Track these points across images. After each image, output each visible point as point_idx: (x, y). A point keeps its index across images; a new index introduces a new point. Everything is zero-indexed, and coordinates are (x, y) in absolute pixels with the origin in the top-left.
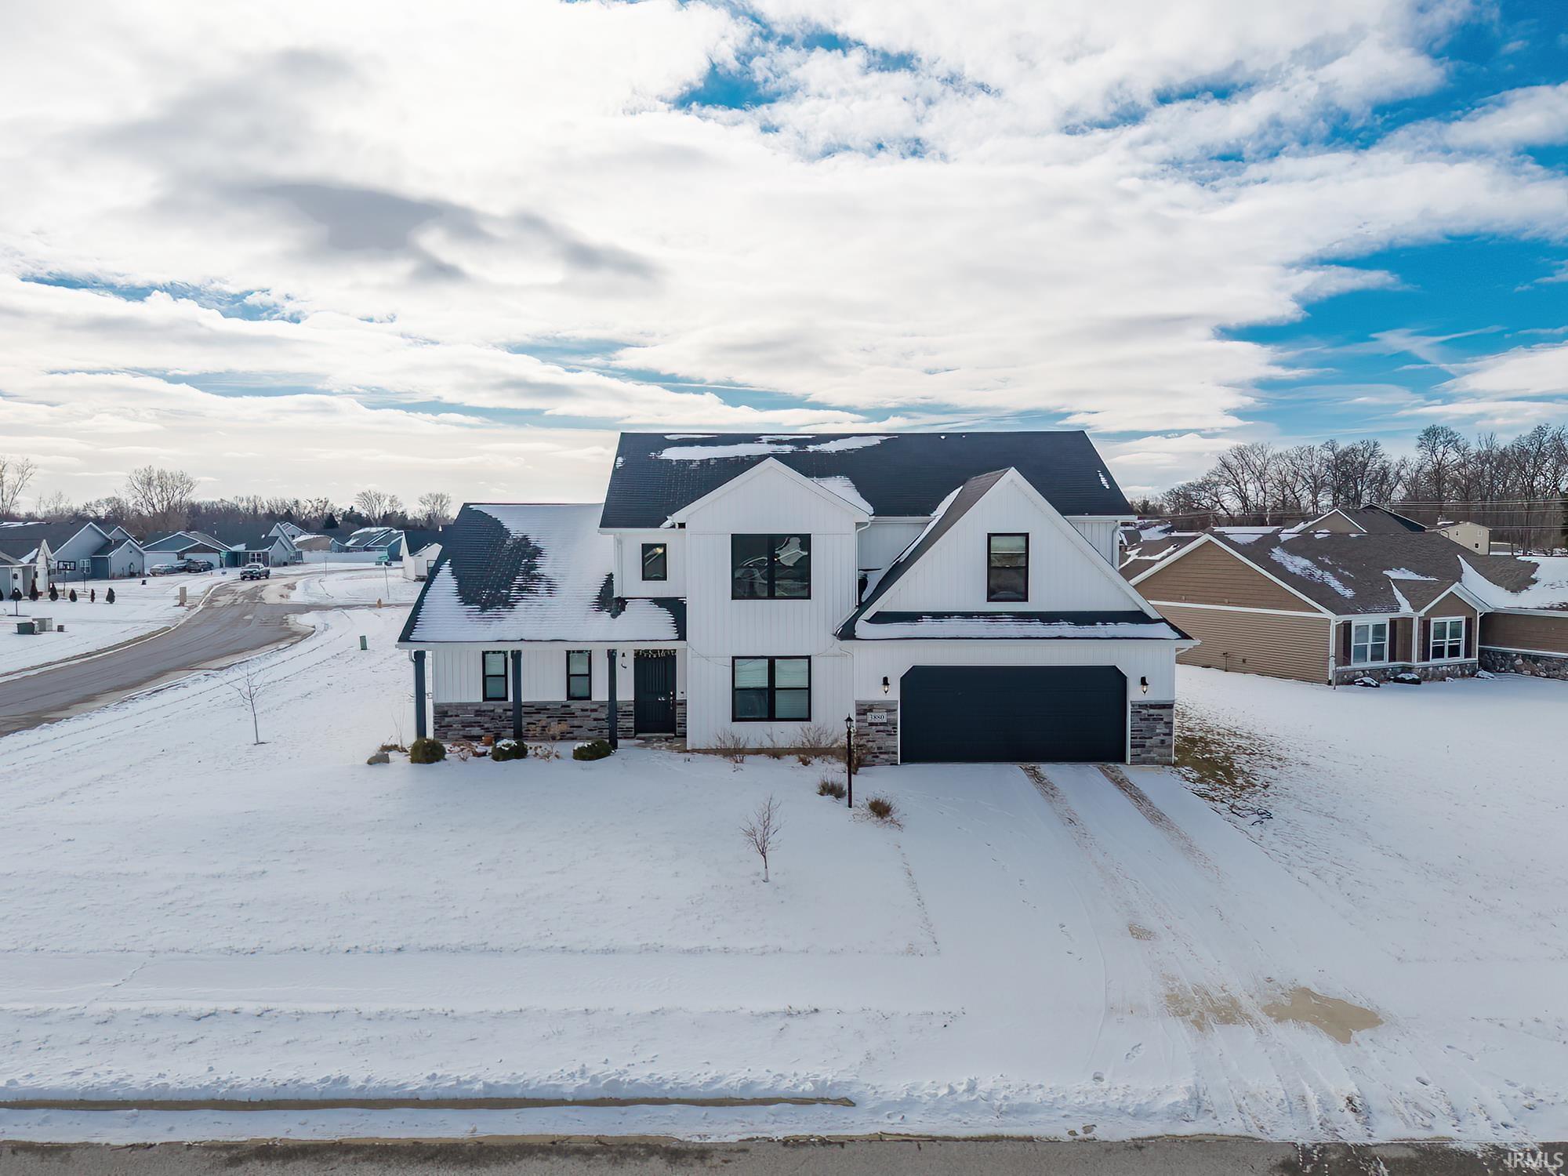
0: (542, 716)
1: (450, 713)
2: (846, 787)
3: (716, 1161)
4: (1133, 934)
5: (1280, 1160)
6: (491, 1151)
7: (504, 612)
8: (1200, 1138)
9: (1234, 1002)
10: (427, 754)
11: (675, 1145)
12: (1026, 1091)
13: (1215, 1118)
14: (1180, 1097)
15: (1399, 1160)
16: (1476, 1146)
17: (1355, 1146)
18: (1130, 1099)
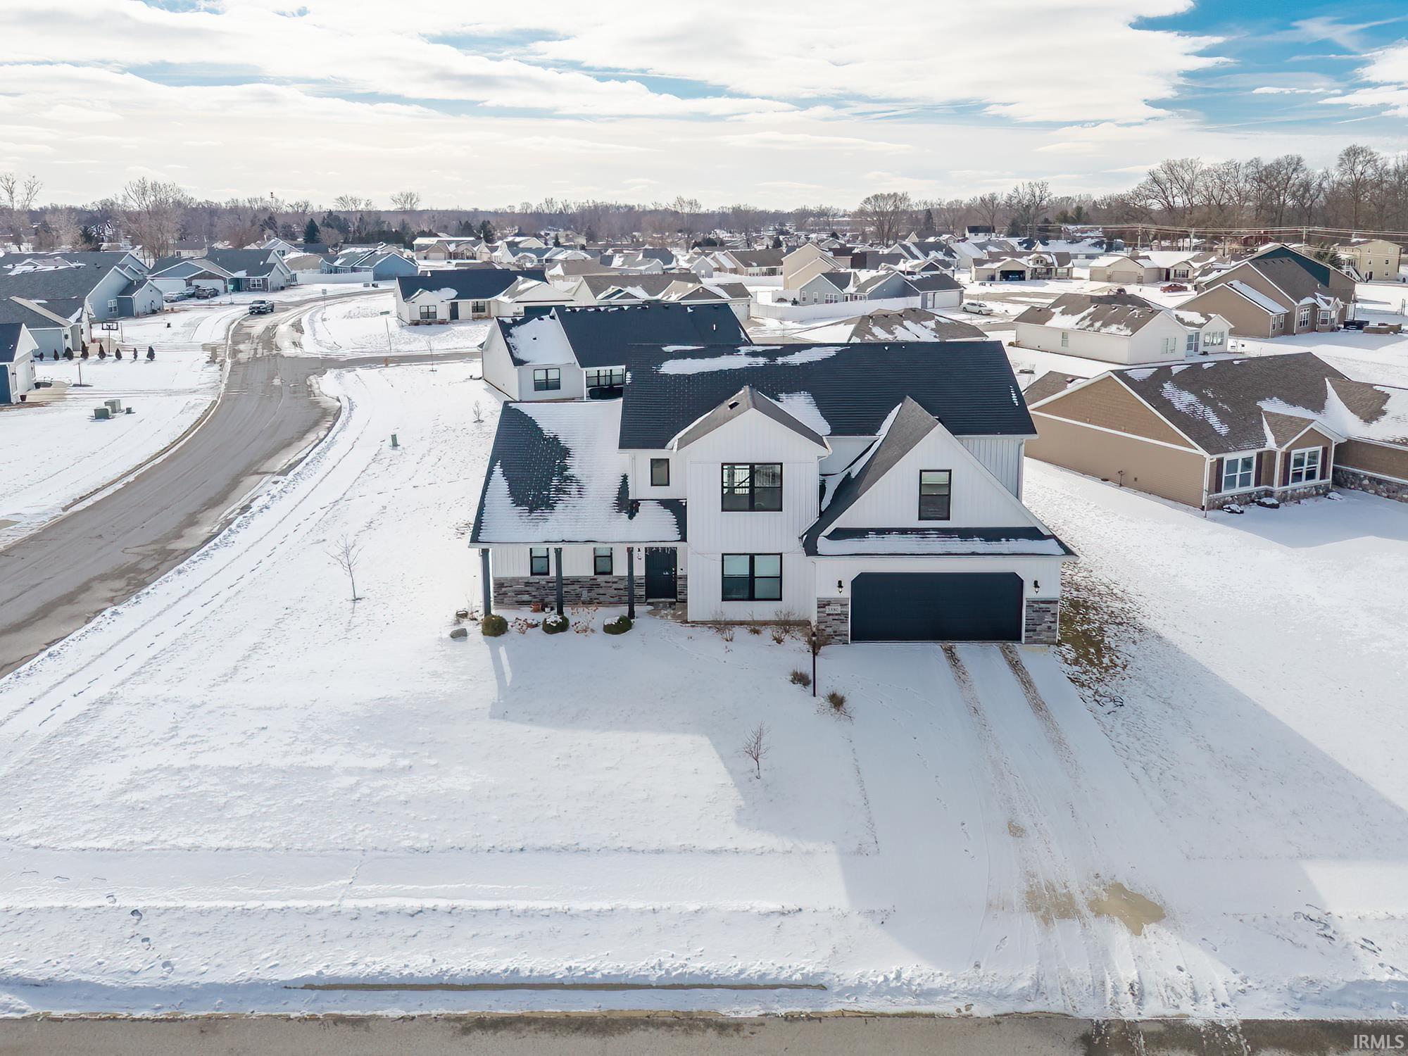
0: (576, 587)
1: (505, 585)
2: (811, 677)
3: (747, 1033)
4: (1011, 831)
5: (1082, 1033)
6: (613, 1024)
7: (547, 513)
8: (1034, 1015)
9: (1070, 896)
10: (495, 629)
11: (720, 1019)
12: (931, 979)
13: (1046, 999)
14: (1026, 983)
15: (1152, 1033)
16: (1201, 1022)
17: (1129, 1021)
18: (996, 985)
